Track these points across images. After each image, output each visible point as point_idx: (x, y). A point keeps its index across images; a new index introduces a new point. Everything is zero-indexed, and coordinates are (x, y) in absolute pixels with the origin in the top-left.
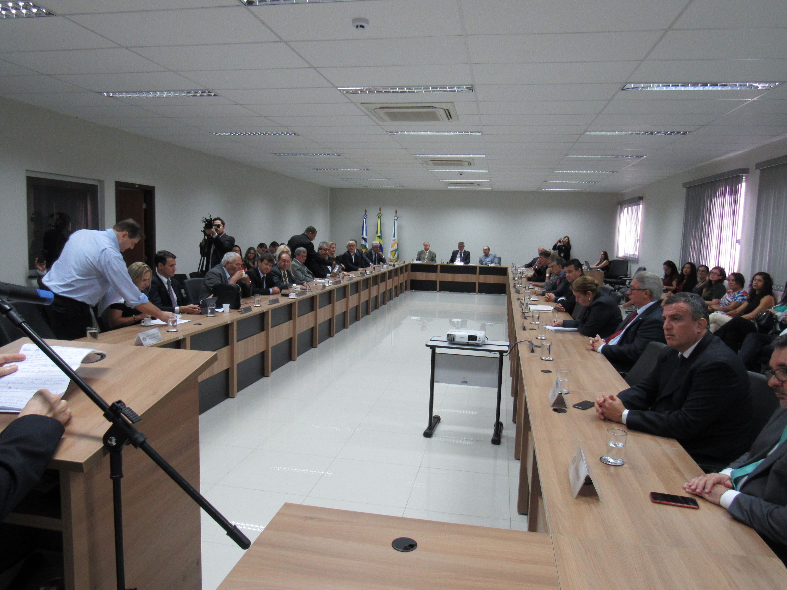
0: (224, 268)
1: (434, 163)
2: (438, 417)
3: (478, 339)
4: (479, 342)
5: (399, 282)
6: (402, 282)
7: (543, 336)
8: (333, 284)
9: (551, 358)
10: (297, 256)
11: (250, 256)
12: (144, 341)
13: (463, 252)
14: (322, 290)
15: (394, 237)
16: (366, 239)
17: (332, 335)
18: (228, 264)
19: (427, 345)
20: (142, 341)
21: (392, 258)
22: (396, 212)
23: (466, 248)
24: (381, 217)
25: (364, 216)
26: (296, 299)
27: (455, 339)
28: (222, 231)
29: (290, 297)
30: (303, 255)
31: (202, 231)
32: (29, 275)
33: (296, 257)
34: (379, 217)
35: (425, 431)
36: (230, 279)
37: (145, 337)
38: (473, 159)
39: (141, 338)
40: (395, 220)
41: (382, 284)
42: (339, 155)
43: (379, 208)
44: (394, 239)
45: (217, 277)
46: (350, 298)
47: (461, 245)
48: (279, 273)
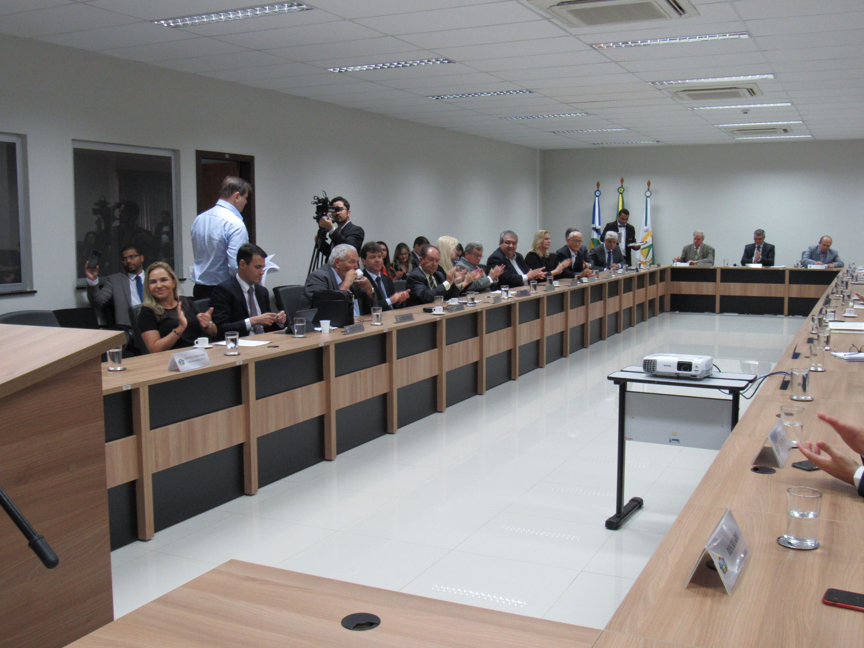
0: (333, 269)
1: (689, 95)
2: (639, 500)
3: (693, 368)
4: (697, 373)
5: (646, 296)
6: (655, 297)
7: (820, 367)
8: (517, 295)
9: (809, 398)
10: (467, 254)
11: (402, 258)
12: (181, 364)
13: (762, 246)
14: (493, 303)
15: (646, 225)
16: (599, 229)
17: (513, 377)
18: (338, 263)
19: (609, 378)
20: (178, 364)
21: (643, 259)
22: (649, 184)
23: (768, 240)
24: (624, 194)
25: (595, 193)
26: (443, 316)
27: (656, 368)
28: (345, 216)
29: (434, 313)
30: (476, 253)
31: (314, 217)
32: (77, 286)
33: (466, 256)
34: (620, 193)
35: (611, 518)
36: (341, 284)
37: (184, 359)
38: (756, 83)
39: (177, 361)
40: (647, 197)
41: (612, 299)
42: (530, 92)
43: (620, 179)
44: (645, 228)
45: (321, 282)
46: (547, 319)
47: (760, 235)
48: (423, 278)
